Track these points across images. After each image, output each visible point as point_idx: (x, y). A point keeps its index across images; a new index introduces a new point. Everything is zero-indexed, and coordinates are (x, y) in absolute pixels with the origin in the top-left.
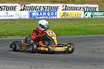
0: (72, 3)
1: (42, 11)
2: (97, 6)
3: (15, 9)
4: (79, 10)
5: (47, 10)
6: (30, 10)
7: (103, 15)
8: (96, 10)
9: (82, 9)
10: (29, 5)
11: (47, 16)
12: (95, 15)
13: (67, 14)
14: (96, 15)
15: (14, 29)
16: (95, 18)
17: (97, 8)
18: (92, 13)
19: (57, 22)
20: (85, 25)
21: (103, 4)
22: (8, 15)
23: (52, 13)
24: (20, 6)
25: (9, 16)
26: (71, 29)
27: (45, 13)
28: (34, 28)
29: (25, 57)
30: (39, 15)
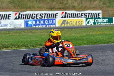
0: (72, 10)
1: (39, 19)
2: (100, 11)
3: (9, 18)
4: (80, 17)
6: (25, 18)
7: (107, 22)
8: (99, 16)
9: (84, 16)
10: (25, 13)
11: (45, 25)
12: (98, 22)
13: (66, 22)
14: (99, 22)
15: (9, 40)
16: (98, 26)
17: (101, 14)
18: (95, 20)
20: (87, 34)
21: (107, 10)
22: (2, 24)
23: (50, 21)
24: (15, 14)
25: (3, 25)
26: (72, 38)
27: (43, 21)
28: (31, 38)
29: (22, 71)
30: (36, 24)
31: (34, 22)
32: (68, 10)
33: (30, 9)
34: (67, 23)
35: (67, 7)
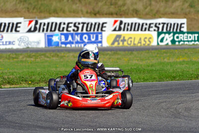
0: (133, 17)
1: (72, 32)
2: (184, 21)
3: (18, 29)
4: (147, 29)
5: (82, 30)
7: (196, 39)
8: (182, 29)
9: (154, 28)
10: (46, 21)
11: (82, 43)
12: (180, 39)
13: (122, 38)
14: (182, 39)
15: (16, 71)
16: (179, 46)
17: (185, 26)
18: (174, 36)
19: (103, 55)
20: (159, 60)
21: (196, 18)
22: (4, 40)
24: (28, 22)
25: (6, 42)
26: (131, 68)
27: (79, 36)
28: (56, 67)
29: (39, 127)
30: (67, 41)
31: (63, 37)
32: (126, 17)
33: (56, 13)
34: (124, 40)
35: (123, 11)
